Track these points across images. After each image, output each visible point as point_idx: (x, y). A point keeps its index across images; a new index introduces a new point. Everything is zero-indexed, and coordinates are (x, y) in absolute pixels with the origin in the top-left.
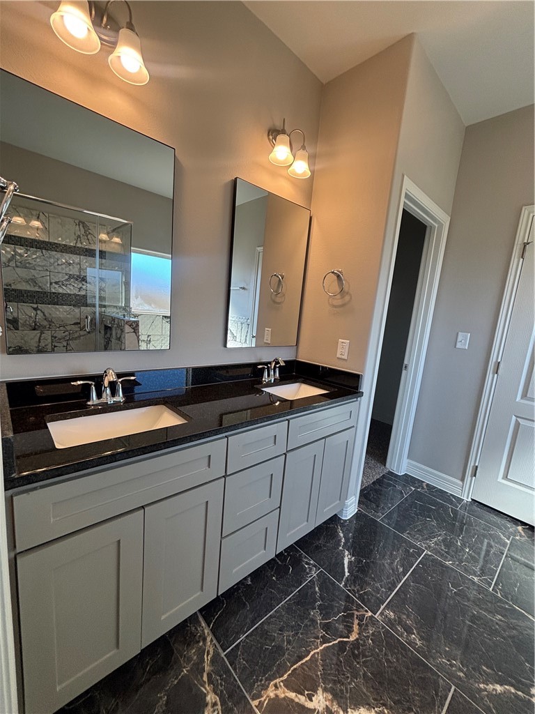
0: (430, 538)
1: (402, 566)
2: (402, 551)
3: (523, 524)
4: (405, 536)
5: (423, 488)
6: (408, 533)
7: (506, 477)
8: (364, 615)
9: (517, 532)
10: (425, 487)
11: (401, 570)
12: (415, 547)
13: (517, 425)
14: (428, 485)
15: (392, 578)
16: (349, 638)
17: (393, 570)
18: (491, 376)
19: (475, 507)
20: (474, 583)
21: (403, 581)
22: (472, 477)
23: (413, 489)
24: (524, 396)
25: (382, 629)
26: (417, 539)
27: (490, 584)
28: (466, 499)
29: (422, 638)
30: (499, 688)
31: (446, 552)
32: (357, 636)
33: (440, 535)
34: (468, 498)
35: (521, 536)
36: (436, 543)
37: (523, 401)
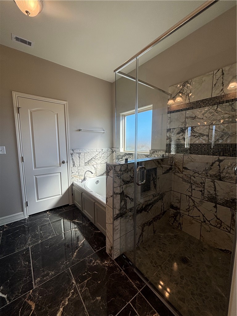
0: (26, 242)
1: (27, 261)
2: (21, 257)
3: (47, 211)
4: (17, 251)
5: (6, 228)
6: (17, 249)
7: (38, 199)
8: (30, 295)
9: (48, 214)
10: (7, 227)
11: (27, 263)
12: (24, 250)
13: (36, 179)
14: (7, 225)
15: (27, 270)
16: (32, 310)
17: (24, 267)
18: (21, 163)
19: (32, 218)
20: (51, 238)
21: (32, 265)
22: (26, 207)
23: (2, 232)
24: (35, 167)
25: (40, 287)
26: (23, 247)
27: (54, 234)
28: (27, 217)
29: (53, 270)
30: (75, 254)
31: (36, 240)
32: (35, 304)
33: (29, 237)
34: (27, 216)
35: (50, 214)
36: (30, 241)
37: (35, 169)
